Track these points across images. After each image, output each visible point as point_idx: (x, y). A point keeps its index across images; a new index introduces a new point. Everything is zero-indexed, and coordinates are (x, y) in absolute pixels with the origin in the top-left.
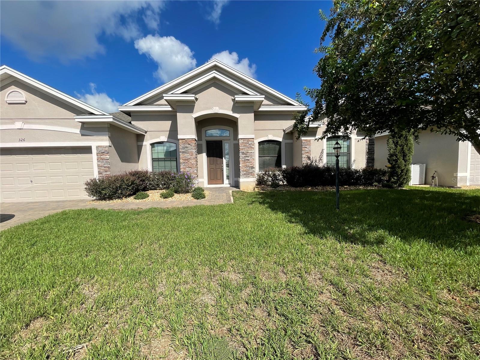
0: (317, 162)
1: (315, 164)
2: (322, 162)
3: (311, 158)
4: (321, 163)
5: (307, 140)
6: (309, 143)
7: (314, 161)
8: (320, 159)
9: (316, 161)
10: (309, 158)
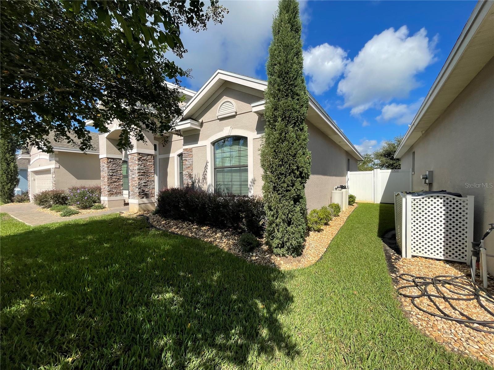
0: (201, 182)
1: (198, 185)
2: (206, 183)
3: (194, 176)
4: (205, 185)
5: (187, 149)
6: (190, 153)
7: (197, 181)
8: (205, 178)
9: (199, 181)
10: (190, 176)
